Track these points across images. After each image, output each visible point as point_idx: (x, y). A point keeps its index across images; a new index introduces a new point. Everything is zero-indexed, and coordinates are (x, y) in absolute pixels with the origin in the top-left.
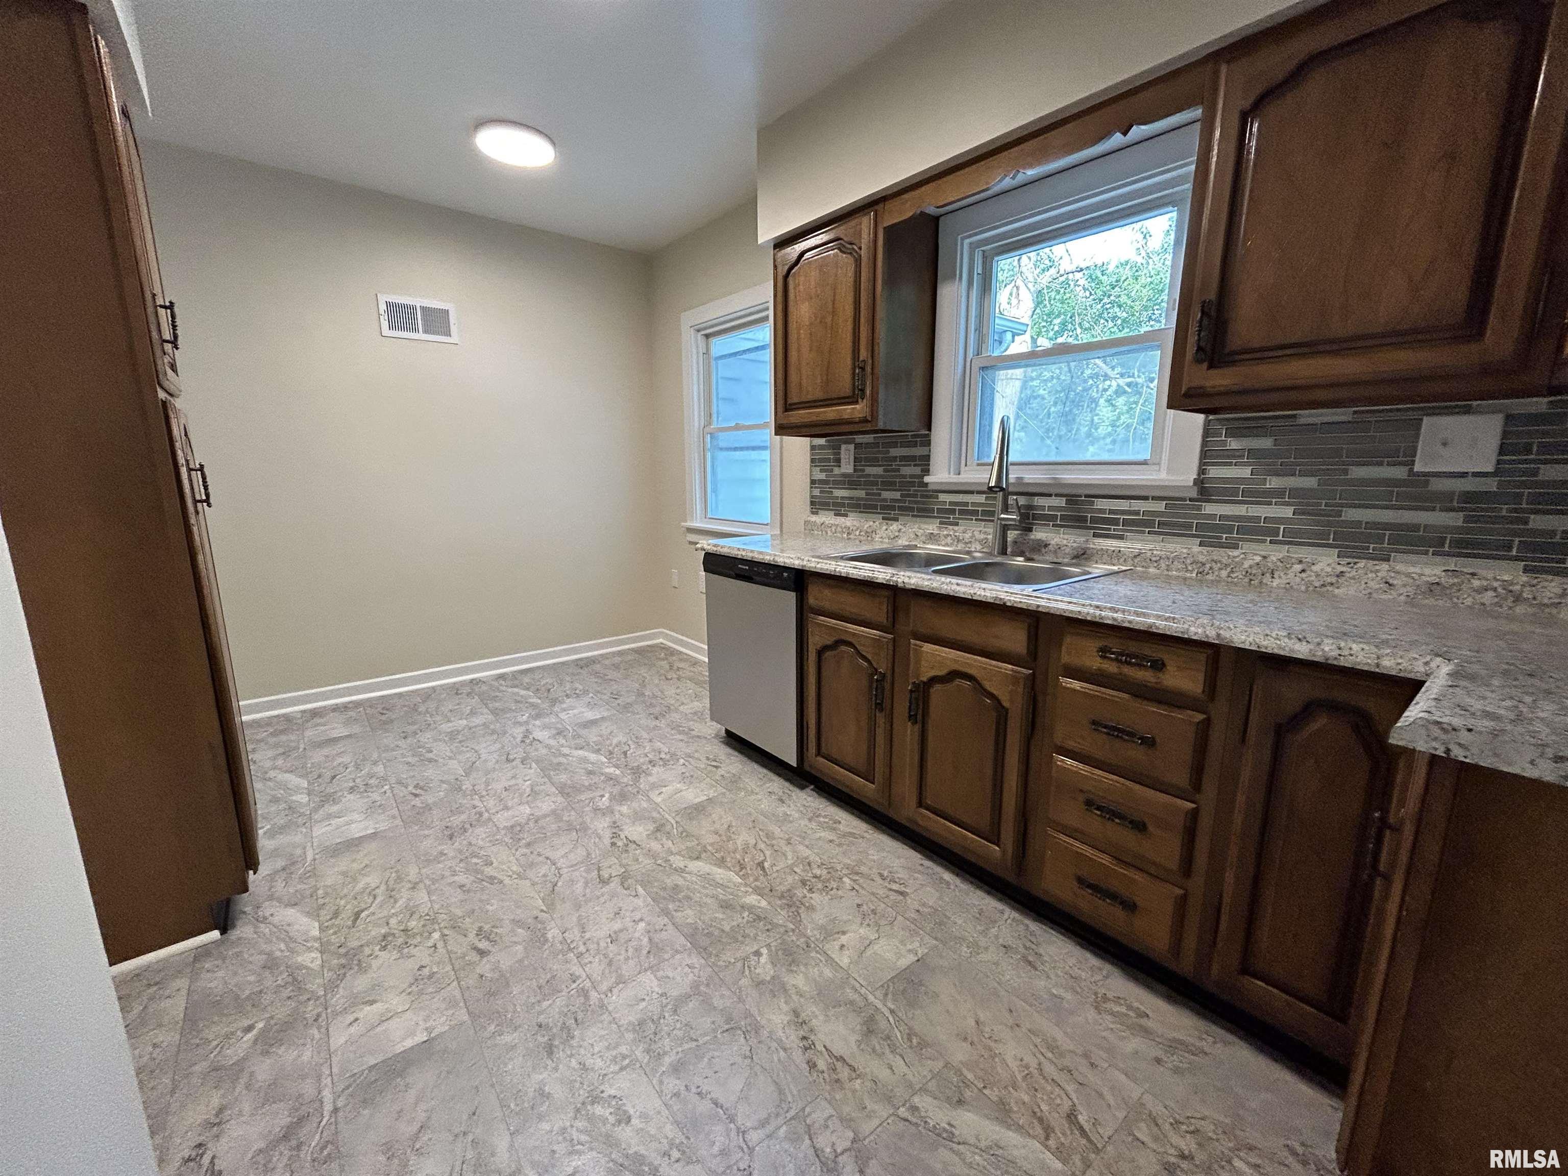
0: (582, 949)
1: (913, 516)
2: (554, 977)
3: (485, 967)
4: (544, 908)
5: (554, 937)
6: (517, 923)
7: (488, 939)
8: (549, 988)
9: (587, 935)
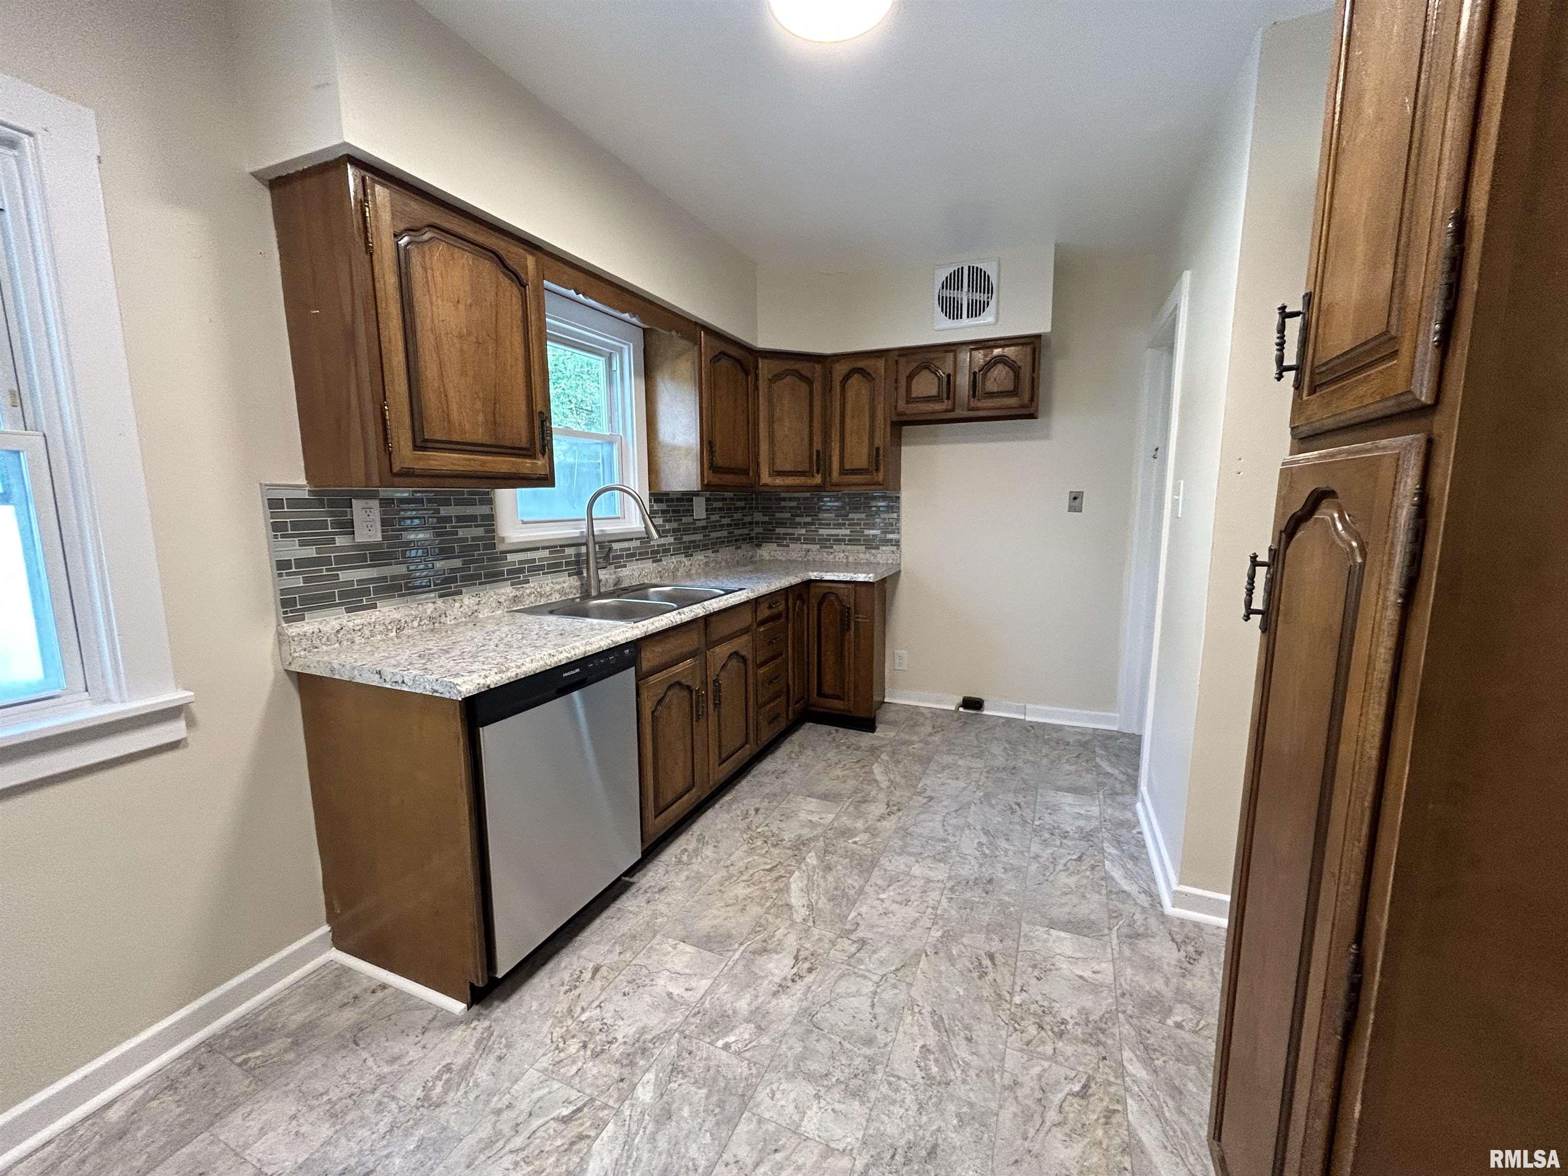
0: (930, 910)
1: (480, 584)
2: (960, 908)
3: (996, 946)
4: (924, 956)
5: (938, 931)
6: (952, 960)
7: (980, 964)
8: (968, 905)
9: (917, 915)
